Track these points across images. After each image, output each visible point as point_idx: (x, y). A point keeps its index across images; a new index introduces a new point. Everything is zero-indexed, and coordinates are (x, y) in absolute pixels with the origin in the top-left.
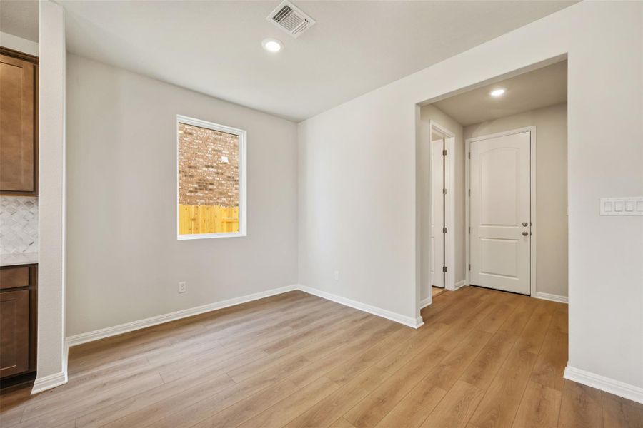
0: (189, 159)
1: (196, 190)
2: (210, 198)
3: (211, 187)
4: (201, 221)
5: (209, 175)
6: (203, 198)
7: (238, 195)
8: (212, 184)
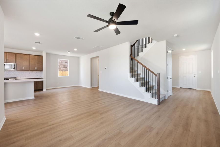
0: (62, 61)
1: (63, 68)
2: (66, 69)
3: (66, 67)
4: (63, 74)
5: (66, 64)
6: (65, 69)
7: (68, 68)
8: (66, 66)
